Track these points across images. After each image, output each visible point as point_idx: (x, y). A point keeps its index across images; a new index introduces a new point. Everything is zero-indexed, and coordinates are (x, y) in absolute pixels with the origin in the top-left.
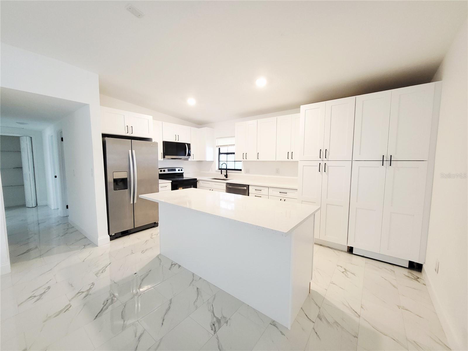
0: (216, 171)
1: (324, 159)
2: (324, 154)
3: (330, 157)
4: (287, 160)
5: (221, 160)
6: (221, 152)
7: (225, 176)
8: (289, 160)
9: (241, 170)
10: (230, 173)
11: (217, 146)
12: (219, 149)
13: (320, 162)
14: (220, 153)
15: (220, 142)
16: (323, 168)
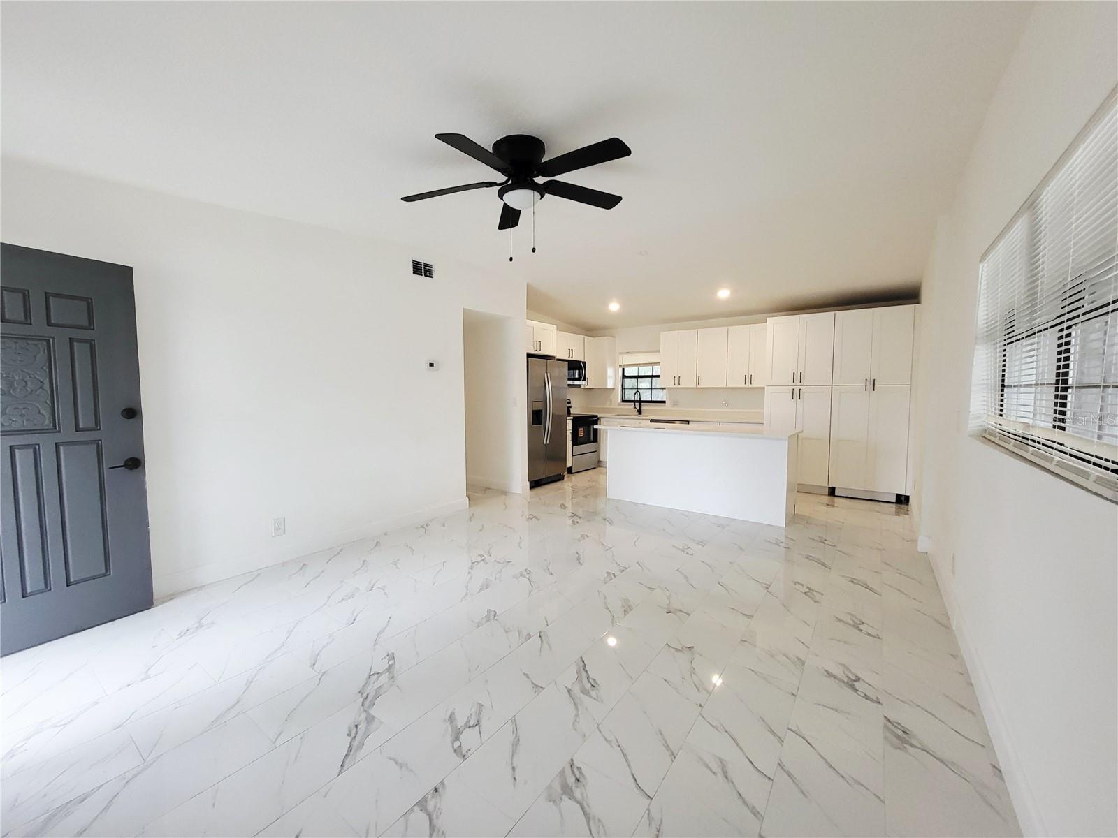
0: (619, 404)
1: (799, 384)
2: (798, 377)
3: (805, 382)
4: (744, 386)
5: (626, 387)
6: (625, 374)
7: (638, 411)
8: (746, 386)
9: (664, 402)
10: (645, 407)
11: (620, 366)
12: (623, 369)
13: (793, 387)
14: (624, 377)
15: (627, 359)
16: (797, 395)
